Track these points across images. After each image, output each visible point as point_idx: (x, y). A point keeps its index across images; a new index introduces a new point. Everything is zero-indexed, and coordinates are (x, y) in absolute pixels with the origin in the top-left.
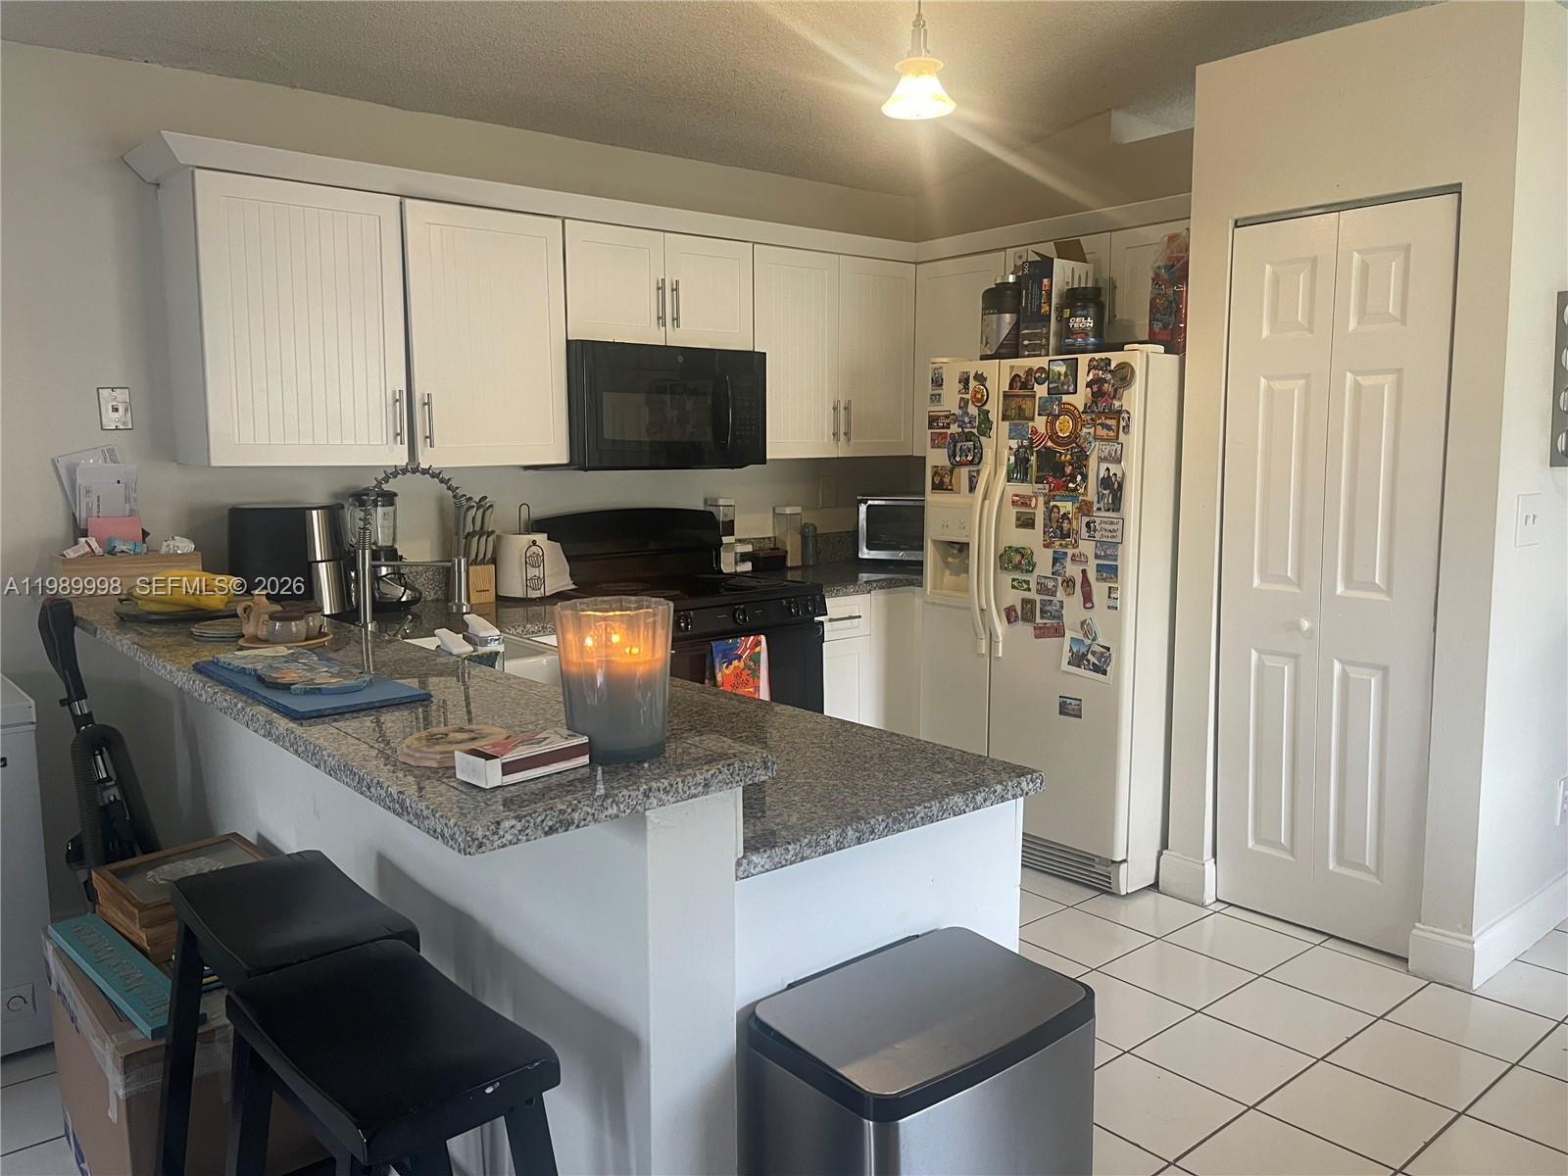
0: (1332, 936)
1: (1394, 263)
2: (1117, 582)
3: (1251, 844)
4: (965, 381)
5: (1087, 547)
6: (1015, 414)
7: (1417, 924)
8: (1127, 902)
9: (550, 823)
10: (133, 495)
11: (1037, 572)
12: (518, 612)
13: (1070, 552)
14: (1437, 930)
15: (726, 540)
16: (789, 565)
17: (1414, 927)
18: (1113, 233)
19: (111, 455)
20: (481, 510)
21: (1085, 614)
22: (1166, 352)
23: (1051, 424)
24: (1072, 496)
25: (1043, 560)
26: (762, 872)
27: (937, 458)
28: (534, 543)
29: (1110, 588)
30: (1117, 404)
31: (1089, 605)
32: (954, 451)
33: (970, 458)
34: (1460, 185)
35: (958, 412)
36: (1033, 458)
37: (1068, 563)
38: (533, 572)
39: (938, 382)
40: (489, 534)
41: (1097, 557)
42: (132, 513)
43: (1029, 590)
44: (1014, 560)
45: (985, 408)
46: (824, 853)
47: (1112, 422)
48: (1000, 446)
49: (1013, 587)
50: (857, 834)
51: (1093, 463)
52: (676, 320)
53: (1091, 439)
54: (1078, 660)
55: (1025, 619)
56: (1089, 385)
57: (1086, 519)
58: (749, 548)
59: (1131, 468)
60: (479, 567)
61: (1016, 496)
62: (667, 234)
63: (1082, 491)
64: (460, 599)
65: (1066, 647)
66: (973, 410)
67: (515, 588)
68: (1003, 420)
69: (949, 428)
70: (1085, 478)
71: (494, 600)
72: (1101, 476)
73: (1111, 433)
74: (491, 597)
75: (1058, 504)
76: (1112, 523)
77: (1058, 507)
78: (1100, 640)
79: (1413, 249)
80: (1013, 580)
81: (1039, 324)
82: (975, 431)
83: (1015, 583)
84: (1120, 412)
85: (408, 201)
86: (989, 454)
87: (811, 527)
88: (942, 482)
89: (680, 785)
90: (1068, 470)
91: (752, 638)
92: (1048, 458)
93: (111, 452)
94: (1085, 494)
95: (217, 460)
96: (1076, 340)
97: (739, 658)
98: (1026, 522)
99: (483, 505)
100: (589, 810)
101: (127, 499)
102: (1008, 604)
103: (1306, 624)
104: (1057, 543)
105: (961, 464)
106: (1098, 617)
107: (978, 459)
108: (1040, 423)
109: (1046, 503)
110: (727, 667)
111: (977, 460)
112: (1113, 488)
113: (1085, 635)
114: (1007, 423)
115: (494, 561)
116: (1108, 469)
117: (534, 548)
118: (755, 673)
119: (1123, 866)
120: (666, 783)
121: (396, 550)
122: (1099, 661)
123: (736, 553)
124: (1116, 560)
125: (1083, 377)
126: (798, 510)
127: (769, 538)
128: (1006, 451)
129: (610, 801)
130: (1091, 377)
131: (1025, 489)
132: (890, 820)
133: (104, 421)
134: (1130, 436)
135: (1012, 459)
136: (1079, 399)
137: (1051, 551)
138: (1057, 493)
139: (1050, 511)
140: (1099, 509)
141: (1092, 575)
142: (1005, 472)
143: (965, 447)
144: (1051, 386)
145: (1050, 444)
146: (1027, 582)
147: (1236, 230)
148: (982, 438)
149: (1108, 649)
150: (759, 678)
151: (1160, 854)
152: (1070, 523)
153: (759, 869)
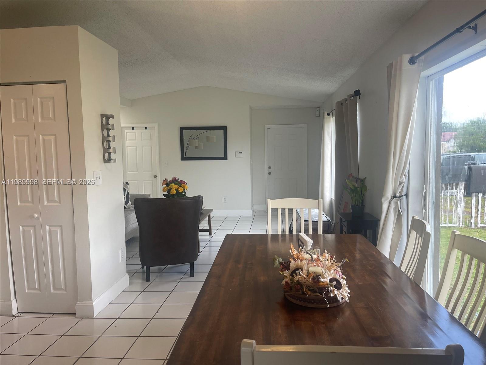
0: (54, 314)
1: (50, 102)
3: (27, 291)
14: (83, 302)
17: (77, 303)
34: (66, 81)
103: (36, 216)
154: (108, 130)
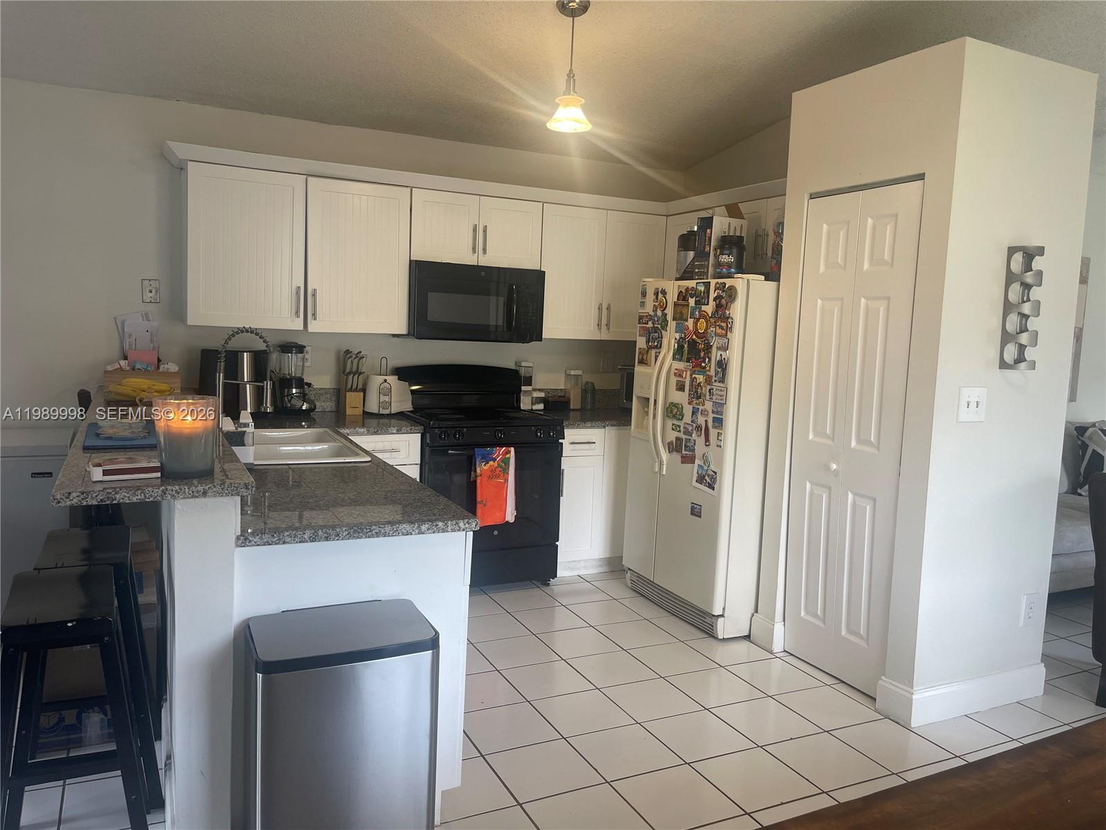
0: (843, 682)
1: (888, 227)
2: (722, 429)
3: (803, 614)
4: (656, 294)
5: (709, 406)
6: (679, 317)
7: (883, 678)
8: (722, 644)
9: (101, 498)
10: (155, 339)
11: (684, 420)
12: (374, 422)
13: (701, 408)
14: (894, 683)
15: (523, 388)
16: (571, 408)
17: (881, 679)
18: (769, 200)
19: (146, 317)
20: (357, 359)
21: (705, 449)
22: (765, 280)
23: (695, 324)
24: (703, 370)
25: (688, 410)
26: (254, 545)
27: (641, 343)
28: (385, 381)
29: (718, 433)
30: (728, 312)
31: (707, 444)
32: (649, 339)
33: (656, 344)
34: (924, 174)
35: (652, 313)
36: (686, 346)
37: (699, 416)
38: (384, 398)
39: (644, 294)
40: (361, 373)
41: (713, 412)
42: (154, 349)
43: (680, 431)
44: (673, 411)
45: (665, 312)
46: (300, 542)
47: (724, 325)
48: (670, 338)
49: (673, 429)
50: (325, 535)
51: (714, 350)
52: (485, 250)
53: (713, 335)
54: (701, 480)
55: (677, 451)
56: (715, 300)
57: (709, 387)
58: (542, 395)
59: (734, 356)
60: (353, 394)
61: (676, 369)
62: (482, 197)
63: (708, 368)
64: (266, 404)
65: (695, 471)
66: (659, 313)
67: (373, 407)
68: (673, 320)
69: (647, 324)
70: (710, 359)
71: (362, 413)
72: (718, 359)
73: (723, 332)
74: (359, 411)
75: (697, 376)
76: (721, 390)
77: (696, 378)
78: (712, 467)
79: (899, 215)
80: (673, 424)
81: (704, 258)
82: (659, 326)
83: (674, 427)
84: (728, 318)
85: (309, 178)
86: (665, 341)
87: (590, 384)
88: (643, 359)
89: (187, 490)
90: (702, 354)
91: (504, 448)
92: (693, 344)
93: (147, 315)
94: (709, 371)
95: (190, 322)
96: (722, 269)
97: (494, 460)
98: (681, 387)
99: (360, 357)
100: (126, 494)
101: (152, 341)
102: (668, 441)
103: (834, 466)
104: (695, 402)
105: (652, 348)
106: (711, 452)
107: (659, 347)
108: (690, 323)
109: (691, 375)
110: (485, 465)
111: (659, 345)
112: (722, 365)
113: (704, 463)
114: (675, 322)
115: (364, 390)
116: (721, 355)
117: (385, 384)
118: (505, 470)
119: (720, 620)
120: (177, 487)
121: (303, 379)
122: (711, 481)
123: (532, 397)
124: (722, 415)
125: (712, 295)
126: (579, 372)
127: (561, 390)
128: (673, 341)
129: (140, 492)
130: (716, 295)
131: (680, 365)
132: (352, 531)
133: (144, 297)
134: (734, 334)
135: (676, 345)
136: (709, 309)
137: (691, 407)
138: (696, 369)
139: (693, 380)
140: (715, 381)
141: (710, 424)
142: (672, 354)
143: (654, 339)
144: (697, 299)
145: (694, 337)
146: (679, 426)
147: (810, 201)
148: (663, 332)
149: (715, 473)
150: (508, 474)
151: (753, 615)
152: (702, 389)
153: (253, 543)
154: (1027, 287)
